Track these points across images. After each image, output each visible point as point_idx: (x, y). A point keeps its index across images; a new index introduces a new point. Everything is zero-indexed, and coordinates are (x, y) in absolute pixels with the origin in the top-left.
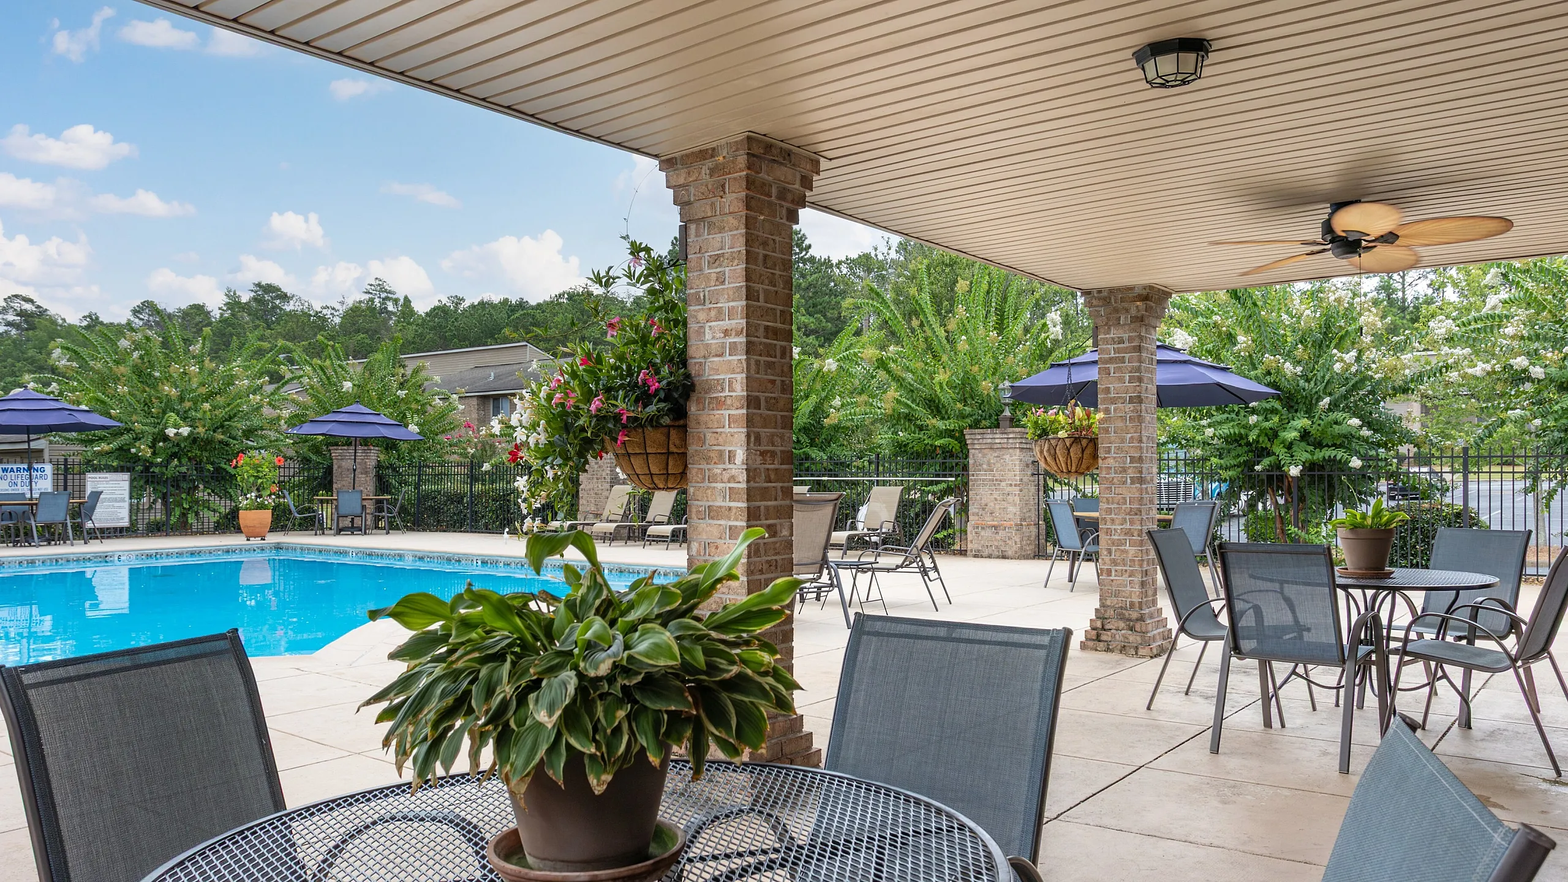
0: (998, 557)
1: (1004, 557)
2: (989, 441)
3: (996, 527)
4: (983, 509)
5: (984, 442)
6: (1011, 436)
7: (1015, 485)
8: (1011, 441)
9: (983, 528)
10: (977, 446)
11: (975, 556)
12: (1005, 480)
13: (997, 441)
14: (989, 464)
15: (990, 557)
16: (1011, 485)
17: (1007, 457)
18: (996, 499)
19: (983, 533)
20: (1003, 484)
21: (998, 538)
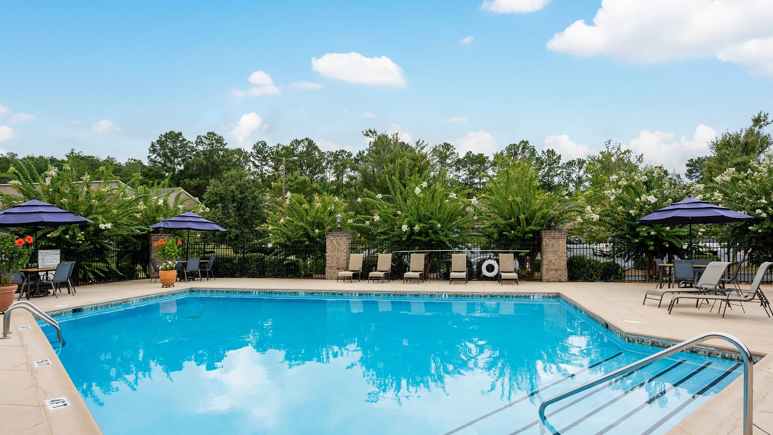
0: (557, 282)
1: (560, 282)
2: (553, 235)
3: (556, 270)
4: (550, 263)
5: (551, 235)
6: (563, 233)
7: (565, 253)
8: (563, 235)
9: (550, 270)
10: (547, 237)
11: (547, 282)
12: (560, 251)
13: (557, 235)
14: (552, 244)
15: (554, 281)
16: (562, 253)
17: (561, 242)
18: (556, 259)
19: (550, 272)
20: (559, 252)
21: (558, 274)
